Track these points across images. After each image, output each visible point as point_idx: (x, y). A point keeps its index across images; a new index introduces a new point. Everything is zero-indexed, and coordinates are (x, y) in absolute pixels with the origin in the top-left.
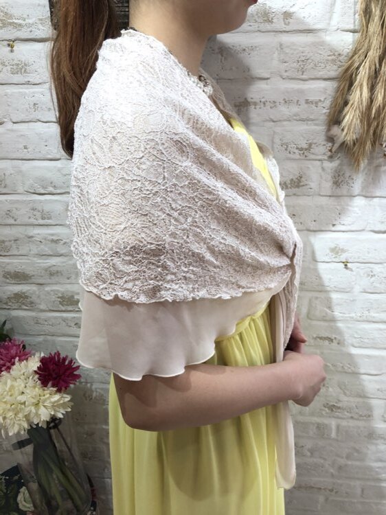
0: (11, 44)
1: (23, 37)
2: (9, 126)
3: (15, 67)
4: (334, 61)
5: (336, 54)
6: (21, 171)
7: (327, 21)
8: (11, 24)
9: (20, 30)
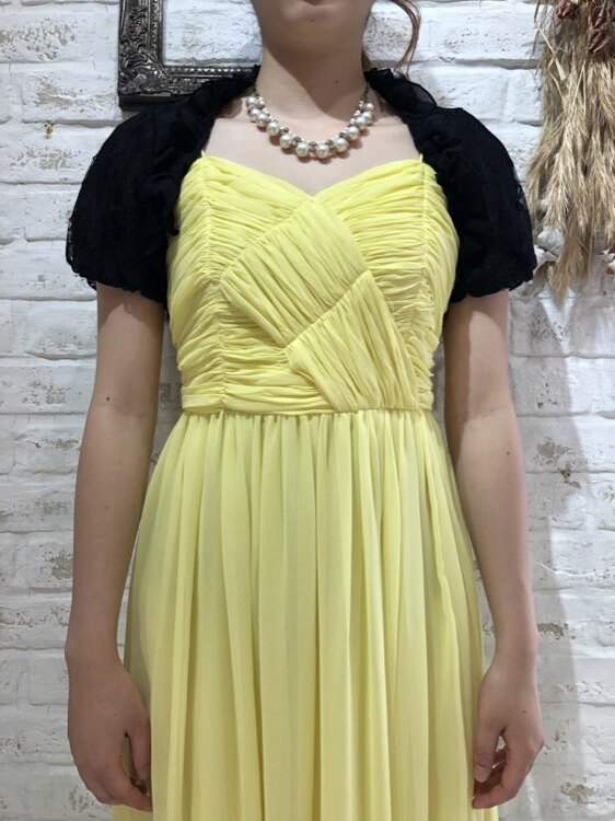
0: (49, 126)
1: (68, 118)
2: (21, 244)
3: (48, 159)
6: (25, 319)
7: (499, 110)
8: (53, 99)
9: (66, 108)
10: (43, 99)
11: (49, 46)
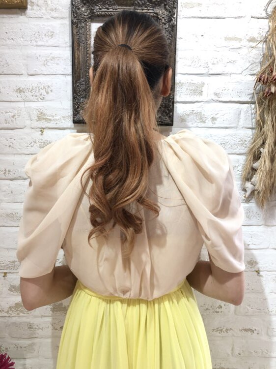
0: (42, 130)
1: (50, 127)
3: (42, 144)
4: (242, 144)
5: (243, 140)
7: (237, 123)
8: (44, 119)
9: (49, 123)
10: (39, 119)
11: (41, 95)
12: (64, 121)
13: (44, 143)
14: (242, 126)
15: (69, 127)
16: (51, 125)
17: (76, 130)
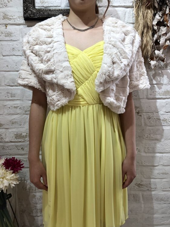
0: (6, 25)
2: (1, 57)
7: (124, 20)
8: (7, 18)
9: (10, 20)
10: (4, 18)
11: (5, 3)
12: (19, 20)
13: (7, 33)
14: (127, 22)
15: (22, 23)
16: (11, 22)
17: (27, 26)
